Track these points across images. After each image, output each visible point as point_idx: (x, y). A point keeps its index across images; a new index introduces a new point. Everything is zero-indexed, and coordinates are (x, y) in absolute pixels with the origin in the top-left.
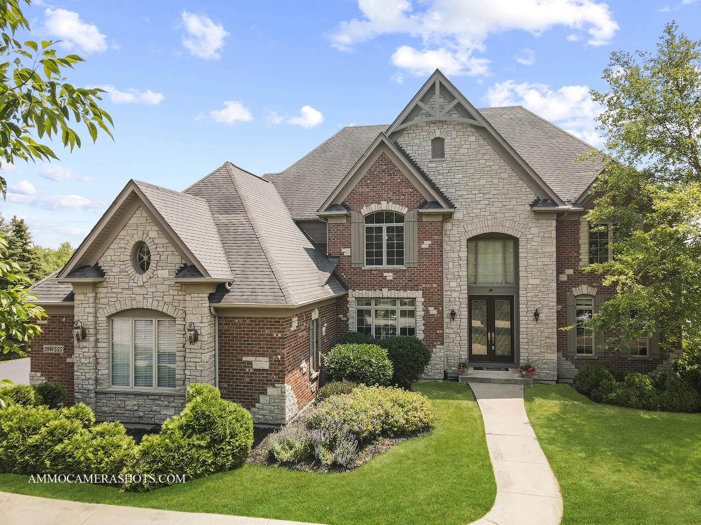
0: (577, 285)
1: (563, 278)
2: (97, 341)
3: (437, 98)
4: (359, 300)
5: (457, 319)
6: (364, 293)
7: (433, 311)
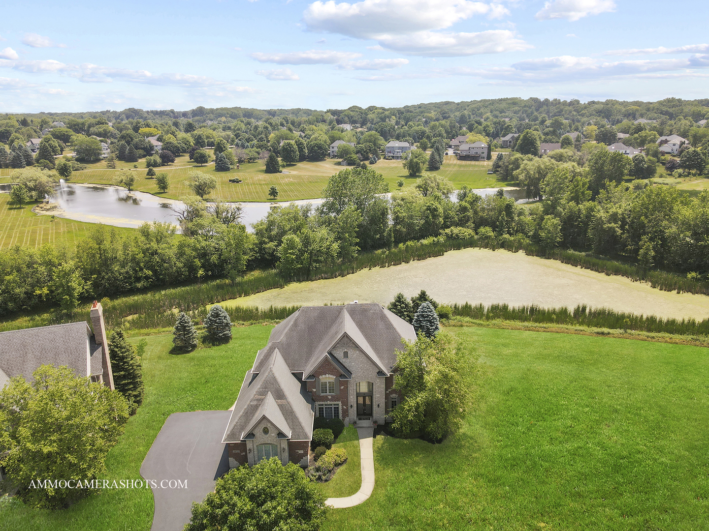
0: (392, 394)
1: (388, 392)
2: (254, 452)
3: (345, 339)
4: (319, 405)
5: (353, 407)
6: (321, 403)
7: (345, 407)
